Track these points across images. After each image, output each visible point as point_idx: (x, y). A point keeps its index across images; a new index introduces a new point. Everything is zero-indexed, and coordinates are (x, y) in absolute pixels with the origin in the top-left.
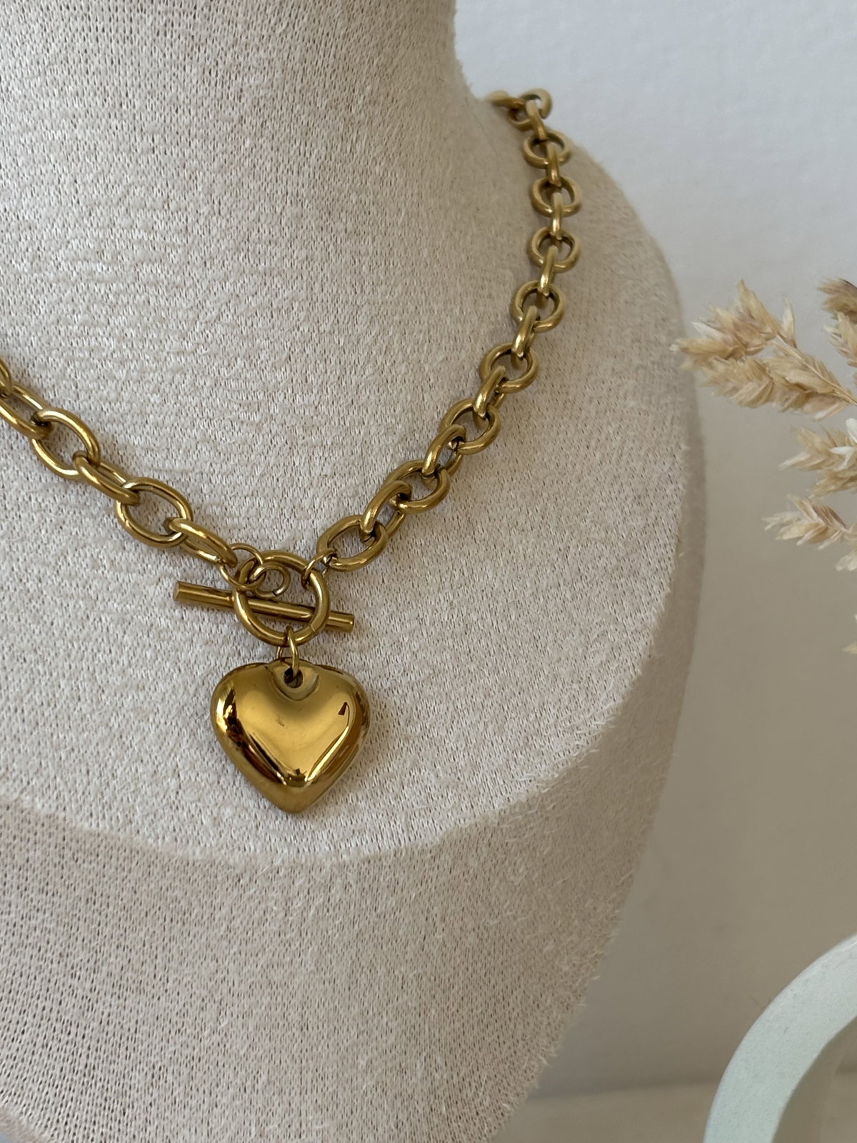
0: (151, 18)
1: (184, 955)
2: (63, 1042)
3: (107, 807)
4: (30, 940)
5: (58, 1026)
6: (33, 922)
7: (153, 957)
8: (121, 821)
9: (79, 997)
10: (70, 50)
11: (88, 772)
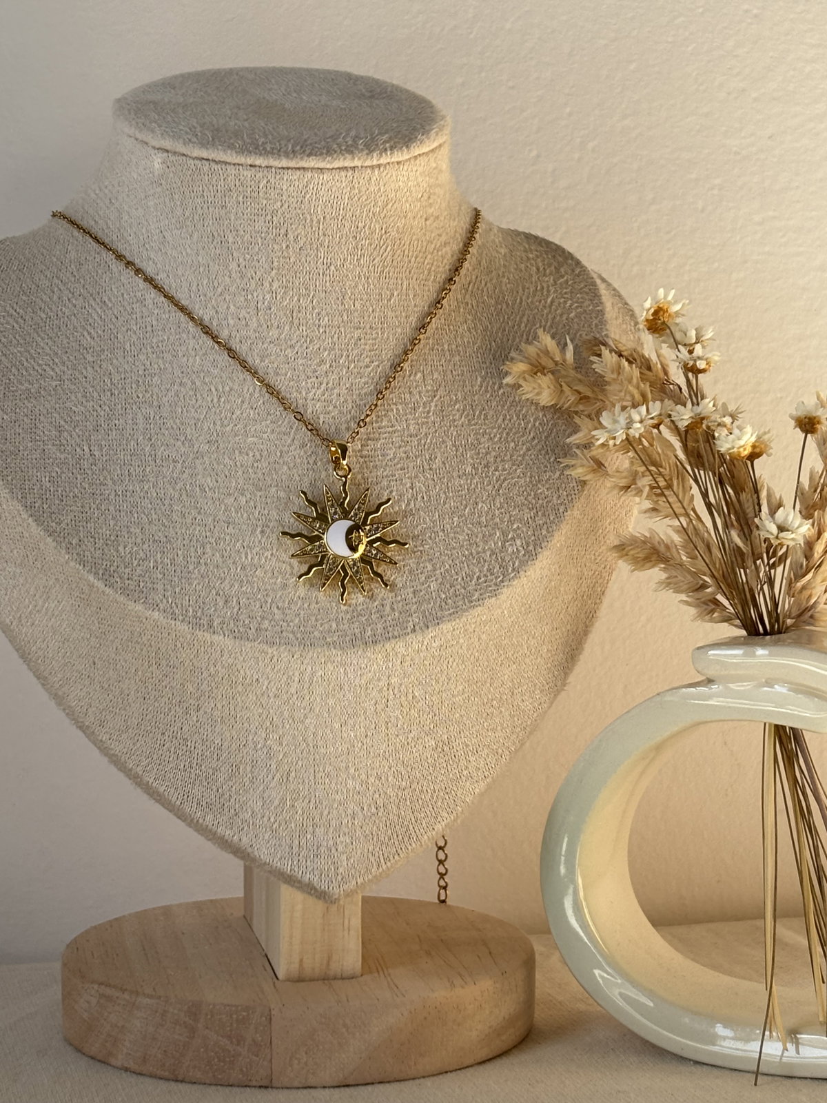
0: (235, 194)
1: (244, 702)
2: (184, 750)
3: (198, 619)
4: (164, 693)
5: (181, 741)
6: (165, 682)
7: (228, 703)
8: (206, 627)
9: (191, 725)
10: (195, 214)
11: (189, 601)
